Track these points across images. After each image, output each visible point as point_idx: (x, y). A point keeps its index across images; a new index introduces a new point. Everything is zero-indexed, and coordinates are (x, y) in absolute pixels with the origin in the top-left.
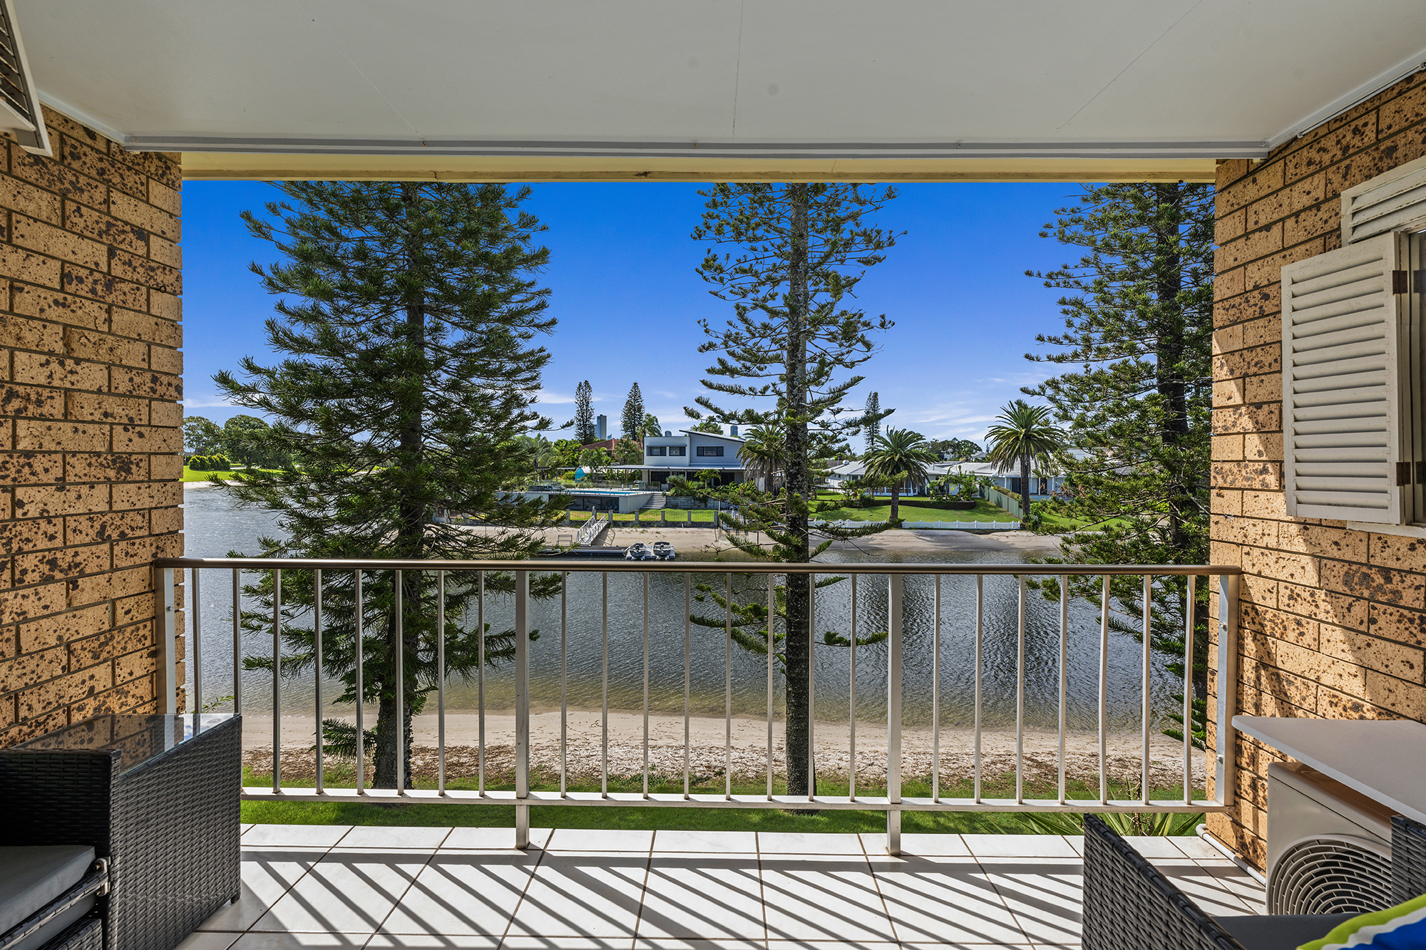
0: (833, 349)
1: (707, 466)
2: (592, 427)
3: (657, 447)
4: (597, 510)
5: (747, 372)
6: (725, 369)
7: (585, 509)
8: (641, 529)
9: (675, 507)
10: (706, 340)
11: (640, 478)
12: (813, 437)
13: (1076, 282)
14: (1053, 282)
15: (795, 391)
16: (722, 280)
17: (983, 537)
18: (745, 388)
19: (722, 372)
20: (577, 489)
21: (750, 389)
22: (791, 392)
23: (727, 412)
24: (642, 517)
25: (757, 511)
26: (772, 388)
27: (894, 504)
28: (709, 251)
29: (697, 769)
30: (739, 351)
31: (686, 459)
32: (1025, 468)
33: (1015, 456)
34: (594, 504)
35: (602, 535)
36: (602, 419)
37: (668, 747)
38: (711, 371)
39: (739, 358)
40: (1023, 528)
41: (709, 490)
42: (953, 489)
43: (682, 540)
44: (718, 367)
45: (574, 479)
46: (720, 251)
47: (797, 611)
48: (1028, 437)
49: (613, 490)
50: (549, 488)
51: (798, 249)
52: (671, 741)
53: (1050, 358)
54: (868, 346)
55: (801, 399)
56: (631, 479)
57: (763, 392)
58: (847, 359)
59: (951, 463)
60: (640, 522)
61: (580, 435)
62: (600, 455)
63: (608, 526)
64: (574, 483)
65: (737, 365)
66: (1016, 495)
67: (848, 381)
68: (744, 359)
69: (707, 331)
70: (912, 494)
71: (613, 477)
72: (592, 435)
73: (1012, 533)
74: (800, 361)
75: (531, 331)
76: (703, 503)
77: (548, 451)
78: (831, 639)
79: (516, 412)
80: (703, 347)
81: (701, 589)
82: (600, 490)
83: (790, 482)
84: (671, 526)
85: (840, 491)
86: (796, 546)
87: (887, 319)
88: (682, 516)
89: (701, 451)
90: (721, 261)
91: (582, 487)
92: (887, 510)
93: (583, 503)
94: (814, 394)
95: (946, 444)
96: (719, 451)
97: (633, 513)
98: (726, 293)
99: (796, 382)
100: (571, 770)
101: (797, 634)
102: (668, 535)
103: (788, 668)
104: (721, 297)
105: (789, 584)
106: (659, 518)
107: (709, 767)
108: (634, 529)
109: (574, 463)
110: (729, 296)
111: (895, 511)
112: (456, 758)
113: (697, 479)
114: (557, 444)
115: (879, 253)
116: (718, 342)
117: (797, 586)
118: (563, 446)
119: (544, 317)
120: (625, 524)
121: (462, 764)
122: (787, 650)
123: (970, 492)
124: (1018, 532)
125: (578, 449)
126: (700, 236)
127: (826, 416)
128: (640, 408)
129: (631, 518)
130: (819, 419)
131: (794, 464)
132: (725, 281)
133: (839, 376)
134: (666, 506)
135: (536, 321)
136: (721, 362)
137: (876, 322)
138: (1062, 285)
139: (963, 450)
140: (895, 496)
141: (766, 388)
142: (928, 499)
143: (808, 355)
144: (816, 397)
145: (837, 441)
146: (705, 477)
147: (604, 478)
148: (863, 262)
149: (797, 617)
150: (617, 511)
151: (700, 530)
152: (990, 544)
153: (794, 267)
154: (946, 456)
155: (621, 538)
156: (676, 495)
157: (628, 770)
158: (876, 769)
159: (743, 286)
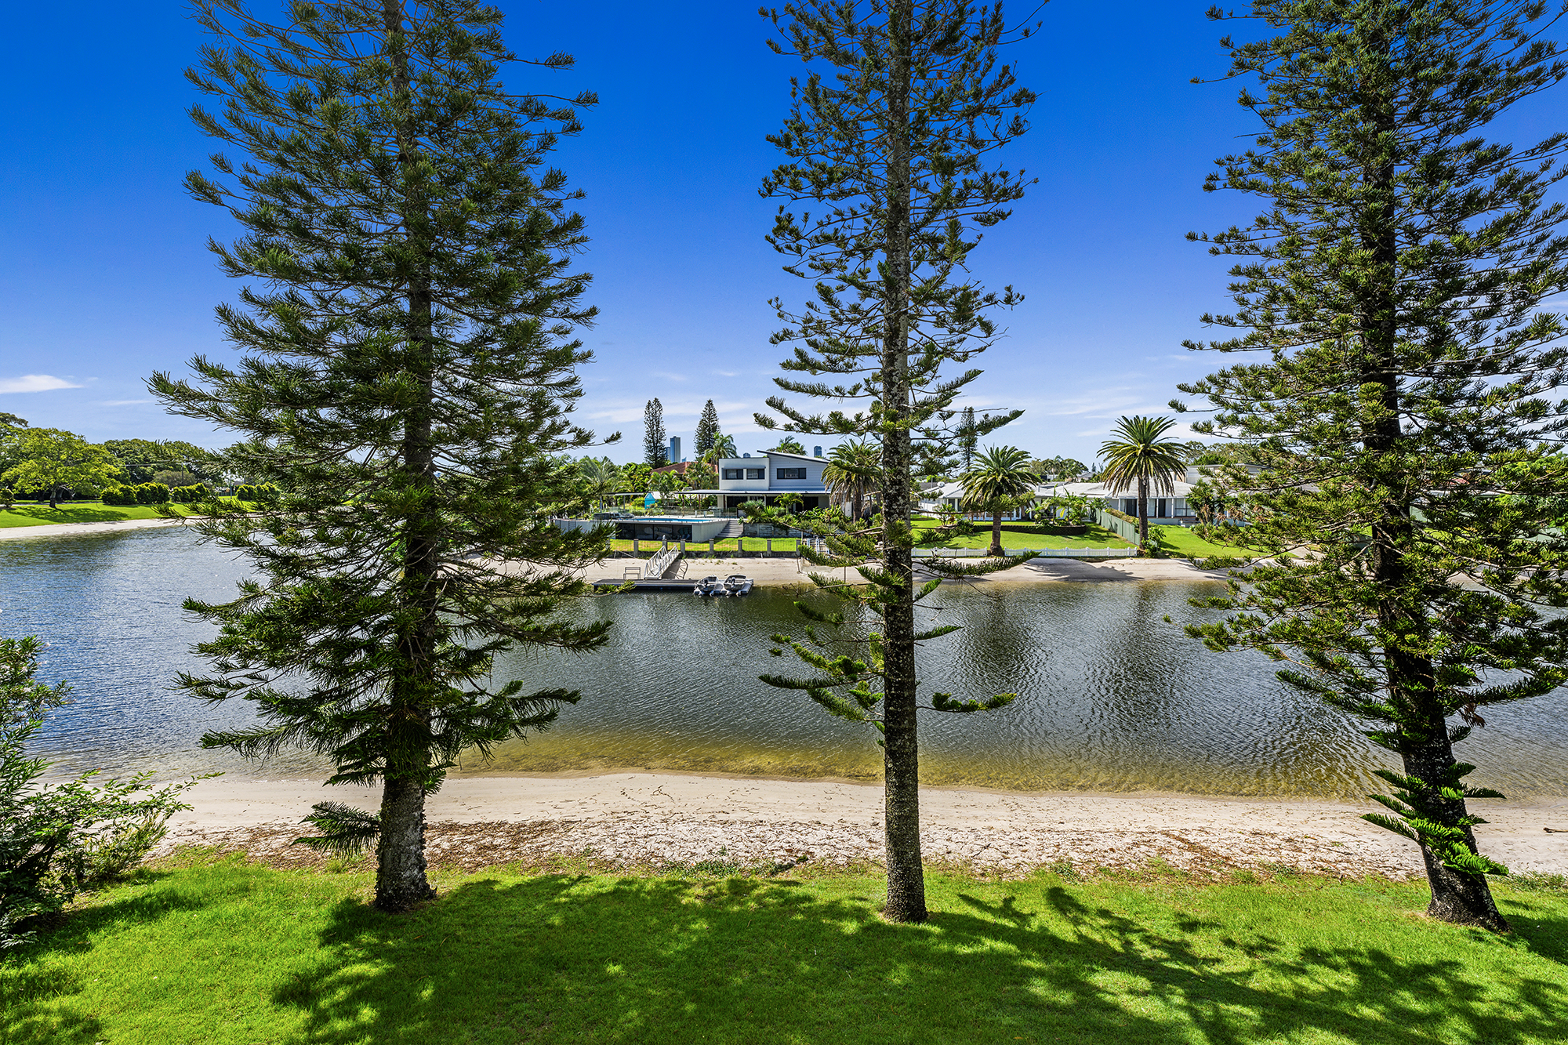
0: (941, 336)
1: (788, 490)
2: (662, 449)
3: (733, 470)
4: (668, 539)
5: (832, 367)
6: (805, 364)
7: (655, 538)
8: (716, 560)
9: (754, 535)
10: (779, 327)
11: (715, 504)
12: (917, 449)
13: (1252, 247)
14: (1221, 248)
15: (895, 390)
16: (799, 250)
17: (1097, 565)
18: (831, 388)
19: (800, 367)
20: (647, 516)
21: (837, 389)
22: (889, 391)
23: (807, 418)
24: (718, 547)
25: (847, 543)
26: (864, 386)
27: (996, 530)
28: (782, 209)
29: (776, 853)
30: (821, 339)
31: (764, 483)
32: (1143, 488)
33: (1132, 475)
34: (665, 532)
35: (674, 566)
36: (676, 441)
37: (742, 822)
38: (787, 365)
39: (823, 350)
40: (1140, 555)
41: (791, 516)
42: (1061, 513)
43: (760, 572)
44: (795, 359)
45: (643, 505)
46: (796, 209)
47: (898, 668)
48: (1147, 453)
49: (686, 517)
50: (616, 516)
51: (897, 204)
52: (746, 814)
53: (1214, 346)
54: (988, 328)
55: (902, 399)
56: (708, 504)
57: (854, 392)
58: (960, 349)
59: (1056, 483)
60: (715, 552)
61: (649, 457)
62: (670, 480)
63: (680, 557)
64: (643, 510)
65: (820, 358)
66: (1132, 518)
67: (962, 375)
68: (828, 351)
69: (780, 316)
70: (1015, 518)
71: (686, 503)
72: (663, 457)
73: (1128, 560)
74: (900, 351)
75: (567, 323)
76: (783, 531)
77: (614, 475)
78: (941, 703)
79: (547, 422)
80: (777, 336)
81: (778, 640)
82: (672, 517)
83: (889, 506)
84: (749, 557)
85: (935, 516)
86: (898, 588)
87: (1015, 291)
88: (761, 545)
89: (782, 474)
90: (797, 223)
91: (651, 514)
92: (988, 537)
93: (653, 532)
94: (917, 395)
95: (1048, 464)
96: (801, 474)
97: (707, 542)
98: (804, 268)
99: (894, 380)
100: (625, 854)
101: (898, 697)
102: (745, 566)
103: (888, 739)
104: (798, 274)
105: (888, 635)
106: (735, 548)
107: (790, 851)
108: (708, 560)
109: (644, 489)
110: (810, 272)
111: (996, 537)
112: (489, 839)
113: (777, 504)
114: (626, 468)
115: (1003, 207)
116: (796, 329)
117: (898, 637)
118: (632, 470)
119: (580, 304)
120: (699, 555)
121: (495, 847)
122: (886, 717)
123: (1081, 516)
124: (1135, 560)
125: (647, 474)
126: (770, 192)
127: (933, 422)
128: (715, 428)
129: (706, 547)
130: (925, 424)
131: (893, 483)
132: (803, 250)
133: (948, 371)
134: (743, 535)
135: (572, 311)
136: (800, 354)
137: (1001, 295)
138: (1233, 250)
139: (1068, 470)
140: (997, 519)
141: (856, 388)
142: (1033, 524)
143: (910, 343)
144: (920, 397)
145: (946, 454)
146: (786, 502)
147: (676, 504)
148: (980, 220)
149: (897, 676)
150: (689, 540)
151: (781, 560)
152: (1104, 573)
153: (892, 228)
154: (1049, 476)
155: (694, 571)
156: (754, 523)
157: (693, 854)
158: (992, 853)
159: (826, 257)
